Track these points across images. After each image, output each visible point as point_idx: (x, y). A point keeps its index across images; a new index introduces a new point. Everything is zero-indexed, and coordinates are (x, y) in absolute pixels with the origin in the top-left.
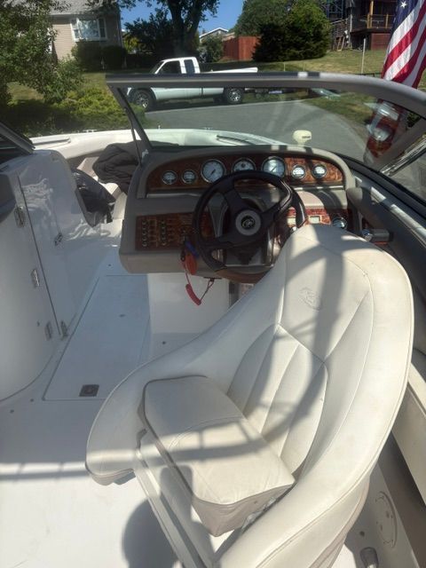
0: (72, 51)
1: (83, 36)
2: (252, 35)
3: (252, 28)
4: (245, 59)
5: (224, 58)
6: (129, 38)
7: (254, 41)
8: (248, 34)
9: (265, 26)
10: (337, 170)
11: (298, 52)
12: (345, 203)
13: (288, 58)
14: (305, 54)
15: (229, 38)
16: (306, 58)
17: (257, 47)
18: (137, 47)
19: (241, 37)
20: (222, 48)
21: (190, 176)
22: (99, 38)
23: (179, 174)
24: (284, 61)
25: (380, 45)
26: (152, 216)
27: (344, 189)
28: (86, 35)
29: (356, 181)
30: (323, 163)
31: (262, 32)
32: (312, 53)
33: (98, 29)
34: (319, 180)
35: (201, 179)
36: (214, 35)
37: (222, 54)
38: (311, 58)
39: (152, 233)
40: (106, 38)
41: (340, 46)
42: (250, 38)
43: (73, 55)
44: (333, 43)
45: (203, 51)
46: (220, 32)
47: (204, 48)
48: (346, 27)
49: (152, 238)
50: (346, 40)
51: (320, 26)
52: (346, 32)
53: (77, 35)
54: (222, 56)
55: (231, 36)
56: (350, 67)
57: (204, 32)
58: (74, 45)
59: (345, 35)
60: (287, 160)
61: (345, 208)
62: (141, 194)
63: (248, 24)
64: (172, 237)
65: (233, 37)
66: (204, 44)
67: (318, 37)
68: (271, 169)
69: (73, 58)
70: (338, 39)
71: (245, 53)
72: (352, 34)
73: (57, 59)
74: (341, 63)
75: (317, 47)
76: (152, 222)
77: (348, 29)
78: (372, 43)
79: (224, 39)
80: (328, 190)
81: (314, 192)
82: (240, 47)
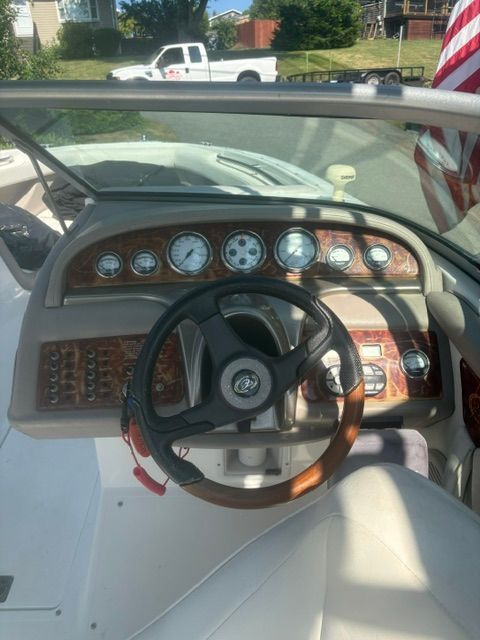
0: (58, 34)
1: (69, 16)
2: (270, 18)
3: (270, 10)
4: (262, 47)
5: (237, 45)
6: (125, 20)
7: (273, 25)
8: (265, 17)
9: (285, 7)
10: (409, 255)
11: (324, 40)
12: (424, 321)
13: (312, 46)
14: (331, 42)
15: (243, 21)
16: (333, 47)
17: (276, 33)
18: (134, 29)
19: (257, 21)
20: (235, 33)
21: (146, 261)
22: (90, 19)
23: (126, 259)
24: (307, 49)
25: (418, 34)
26: (70, 343)
27: (422, 291)
28: (74, 15)
29: (444, 277)
30: (384, 241)
31: (282, 15)
32: (340, 41)
33: (89, 9)
34: (377, 272)
35: (166, 266)
36: (227, 17)
37: (235, 41)
38: (338, 47)
39: (69, 376)
40: (98, 19)
41: (372, 34)
42: (269, 21)
43: (59, 38)
44: (363, 31)
45: (213, 36)
46: (233, 14)
47: (215, 32)
48: (379, 11)
49: (69, 387)
50: (379, 27)
51: (349, 10)
52: (379, 18)
53: (62, 15)
54: (235, 43)
55: (246, 19)
56: (383, 59)
57: (214, 14)
58: (60, 27)
59: (378, 21)
60: (320, 234)
61: (425, 329)
62: (51, 300)
63: (265, 6)
64: (105, 385)
65: (248, 20)
66: (214, 28)
67: (347, 23)
68: (291, 250)
69: (58, 42)
70: (369, 25)
71: (261, 39)
72: (386, 20)
73: (39, 44)
74: (373, 54)
75: (346, 34)
76: (70, 355)
77: (382, 14)
78: (409, 31)
79: (238, 23)
80: (392, 294)
81: (368, 295)
82: (256, 33)
